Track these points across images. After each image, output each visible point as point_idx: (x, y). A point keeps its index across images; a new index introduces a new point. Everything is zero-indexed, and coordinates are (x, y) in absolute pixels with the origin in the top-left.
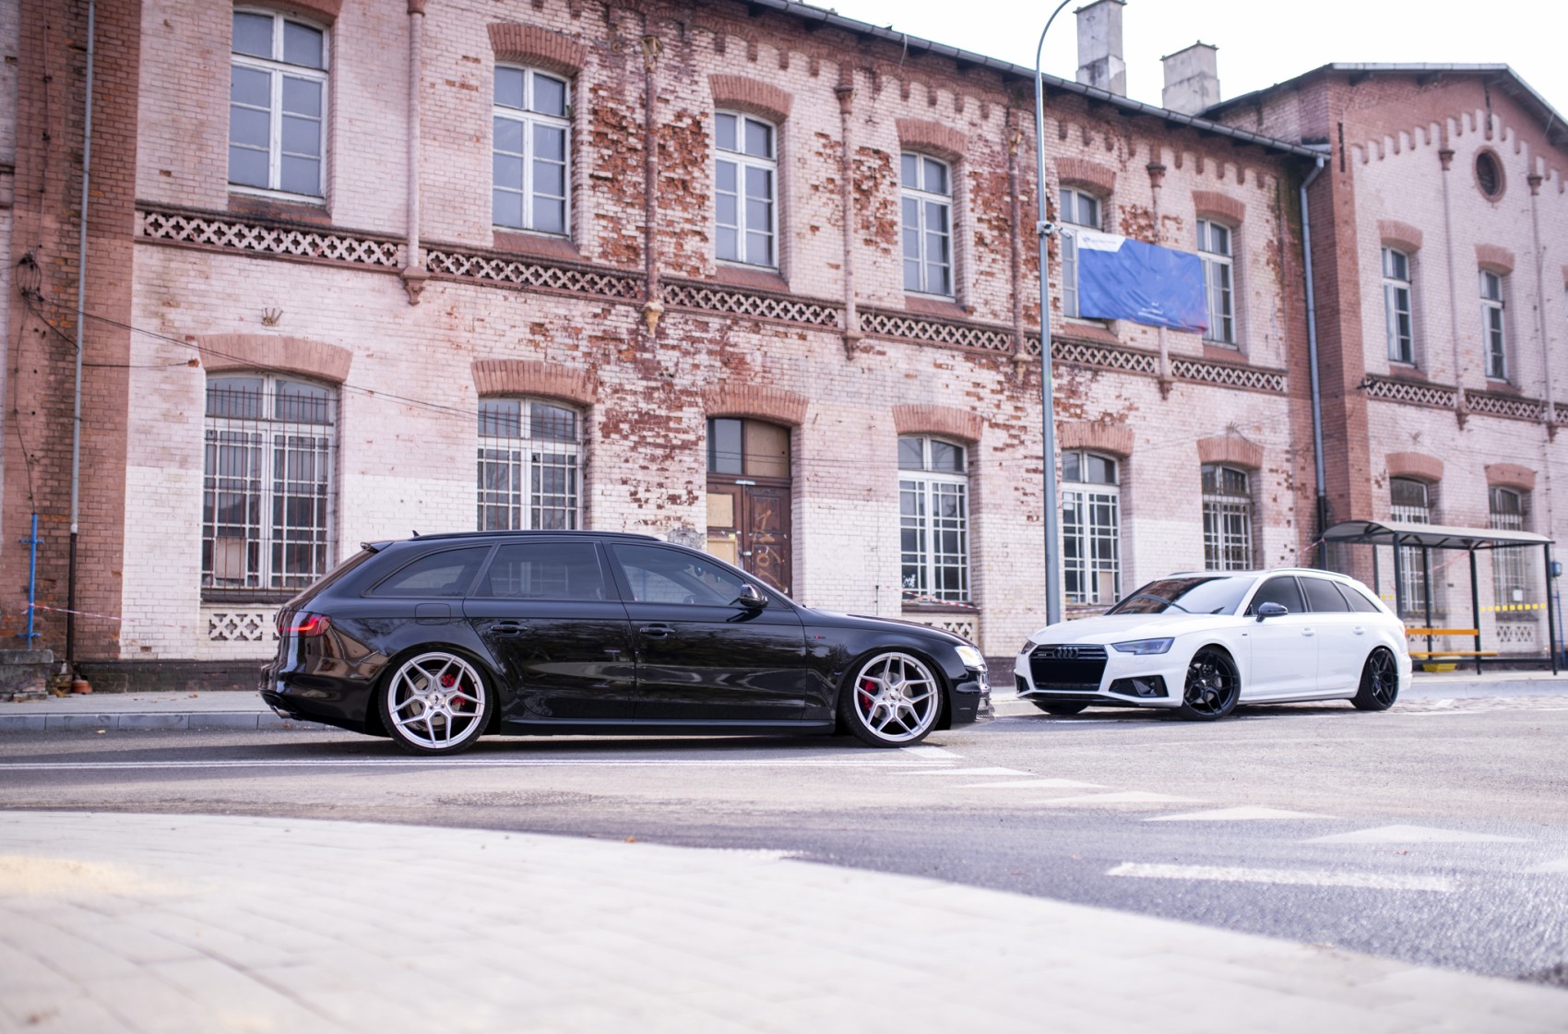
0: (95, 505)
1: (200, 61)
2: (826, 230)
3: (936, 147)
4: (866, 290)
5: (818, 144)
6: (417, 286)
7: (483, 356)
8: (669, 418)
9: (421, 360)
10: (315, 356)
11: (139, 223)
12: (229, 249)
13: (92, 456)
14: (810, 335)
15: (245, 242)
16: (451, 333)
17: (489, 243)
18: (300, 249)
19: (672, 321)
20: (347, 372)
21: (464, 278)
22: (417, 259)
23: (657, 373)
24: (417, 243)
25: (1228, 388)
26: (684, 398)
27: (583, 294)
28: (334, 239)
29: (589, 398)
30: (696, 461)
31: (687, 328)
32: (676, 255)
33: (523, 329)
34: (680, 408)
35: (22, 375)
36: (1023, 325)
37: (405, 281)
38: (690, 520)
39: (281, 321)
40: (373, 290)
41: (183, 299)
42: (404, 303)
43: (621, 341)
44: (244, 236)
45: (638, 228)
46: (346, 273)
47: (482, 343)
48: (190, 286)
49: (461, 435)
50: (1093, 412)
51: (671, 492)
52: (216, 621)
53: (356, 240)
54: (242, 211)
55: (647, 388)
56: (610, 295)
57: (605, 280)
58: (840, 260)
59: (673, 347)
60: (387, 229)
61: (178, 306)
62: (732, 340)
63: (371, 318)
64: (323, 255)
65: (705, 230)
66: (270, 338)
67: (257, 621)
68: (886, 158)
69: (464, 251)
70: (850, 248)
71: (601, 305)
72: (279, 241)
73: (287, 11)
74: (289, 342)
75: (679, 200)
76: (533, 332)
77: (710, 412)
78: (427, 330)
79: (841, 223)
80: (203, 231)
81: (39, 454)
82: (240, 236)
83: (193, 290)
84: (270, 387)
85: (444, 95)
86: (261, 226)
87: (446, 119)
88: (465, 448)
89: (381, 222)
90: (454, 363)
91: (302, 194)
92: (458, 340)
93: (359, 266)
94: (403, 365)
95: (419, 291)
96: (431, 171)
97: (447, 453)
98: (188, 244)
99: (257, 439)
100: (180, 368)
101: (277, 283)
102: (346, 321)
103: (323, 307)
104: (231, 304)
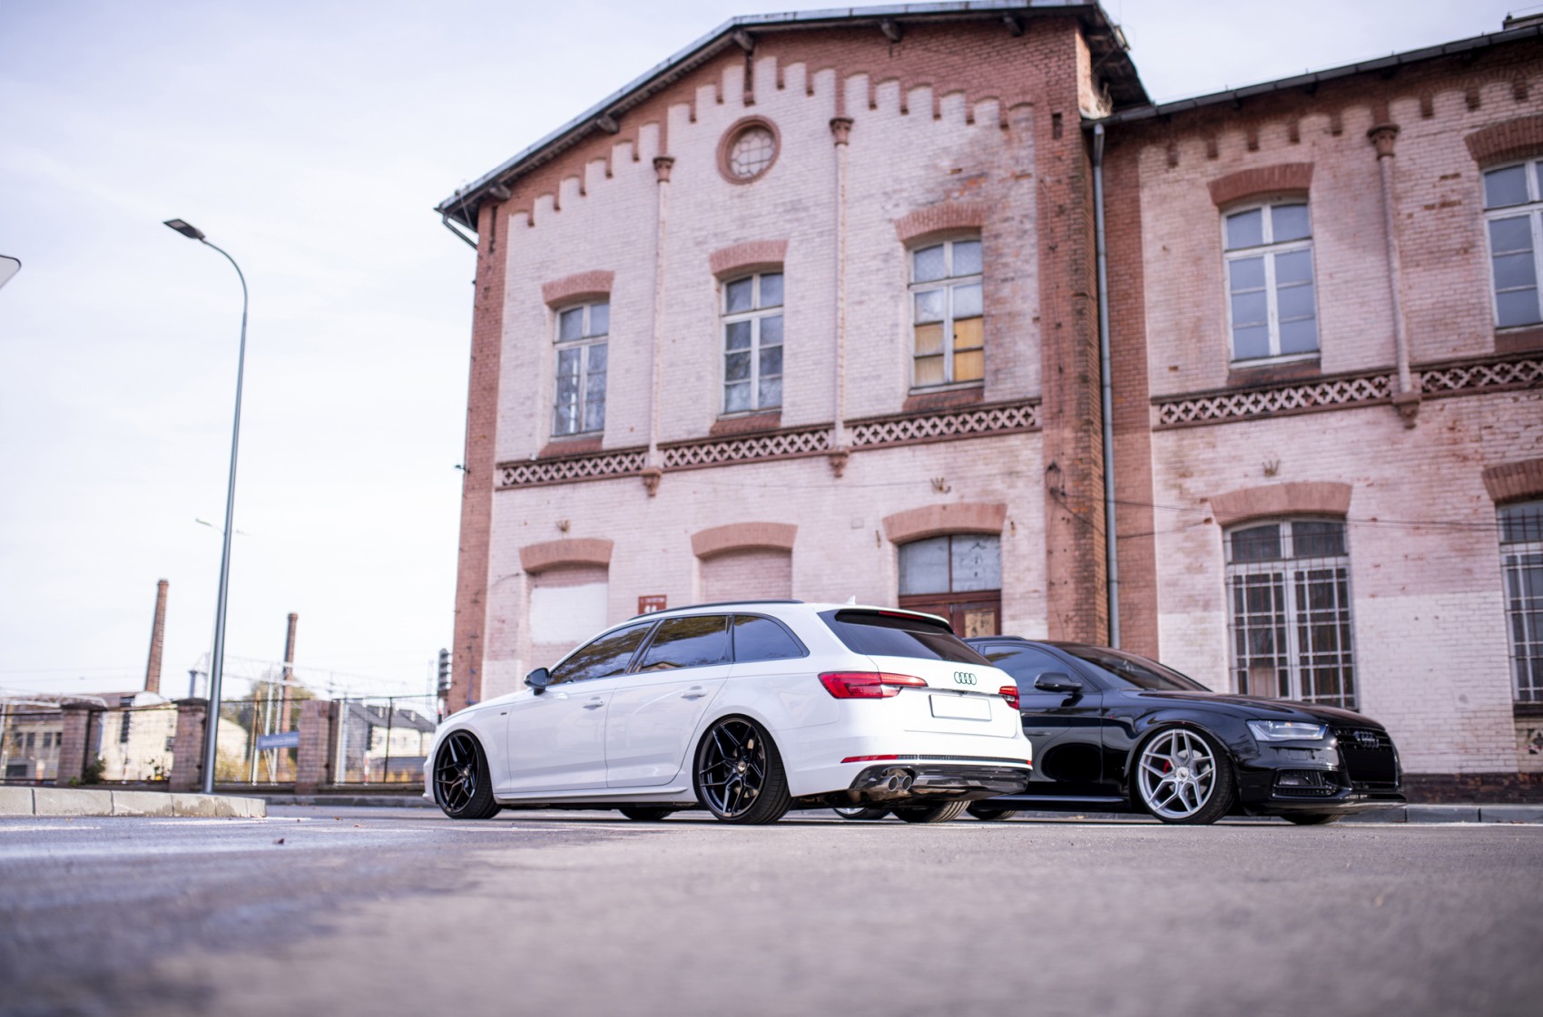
0: (1136, 649)
1: (1194, 268)
6: (1408, 410)
7: (1495, 461)
9: (1424, 479)
10: (1316, 495)
11: (1155, 415)
12: (1231, 419)
13: (1131, 610)
15: (1244, 409)
16: (1457, 447)
17: (1489, 349)
18: (1294, 403)
20: (1348, 504)
21: (1465, 390)
22: (1408, 383)
24: (1408, 369)
28: (1325, 386)
35: (1055, 554)
37: (1398, 406)
39: (1281, 470)
40: (1368, 423)
41: (1196, 468)
42: (1401, 429)
44: (1243, 404)
46: (1339, 414)
47: (1493, 450)
48: (1201, 457)
49: (1476, 546)
53: (1347, 381)
54: (1239, 384)
60: (1376, 363)
61: (1191, 475)
63: (1368, 450)
64: (1316, 403)
66: (1273, 487)
69: (1461, 364)
72: (1273, 400)
73: (1271, 199)
74: (1290, 488)
78: (1428, 449)
80: (1207, 409)
81: (1071, 614)
82: (1239, 404)
83: (1203, 460)
84: (1286, 530)
85: (1424, 221)
86: (1256, 392)
87: (1427, 242)
88: (1484, 558)
89: (1370, 359)
90: (1462, 476)
91: (1300, 353)
92: (1465, 452)
93: (1352, 405)
94: (1406, 488)
95: (1413, 414)
96: (1417, 297)
97: (1461, 566)
98: (1197, 422)
99: (1278, 577)
100: (1197, 527)
101: (1275, 438)
102: (1343, 458)
103: (1319, 450)
104: (1235, 464)
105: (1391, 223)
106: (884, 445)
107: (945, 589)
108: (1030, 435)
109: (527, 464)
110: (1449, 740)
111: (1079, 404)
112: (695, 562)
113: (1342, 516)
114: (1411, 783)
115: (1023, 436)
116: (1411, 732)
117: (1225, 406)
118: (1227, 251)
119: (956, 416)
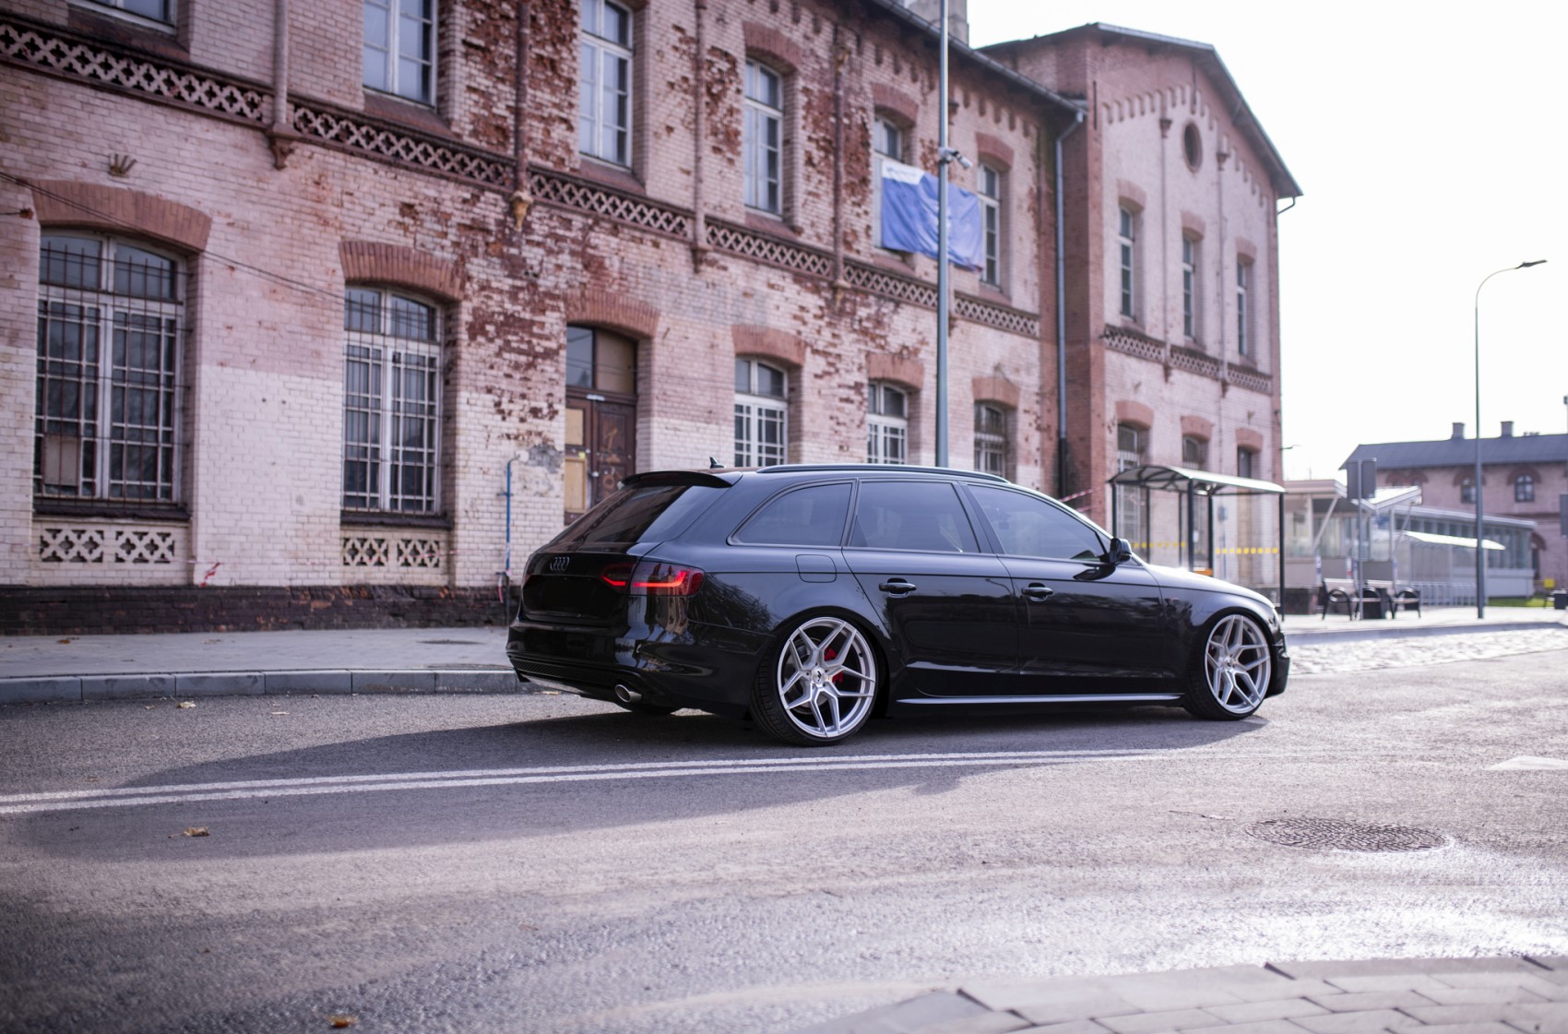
2: (680, 130)
3: (775, 57)
4: (713, 200)
5: (674, 37)
6: (280, 146)
7: (351, 235)
8: (532, 323)
9: (286, 234)
10: (169, 219)
12: (69, 76)
14: (663, 243)
15: (89, 69)
16: (320, 206)
17: (359, 105)
18: (153, 86)
19: (537, 214)
20: (205, 241)
21: (334, 143)
22: (283, 113)
23: (523, 272)
24: (284, 95)
25: (996, 328)
26: (548, 301)
27: (453, 175)
28: (193, 79)
29: (457, 294)
30: (557, 371)
31: (553, 224)
32: (543, 142)
33: (392, 209)
34: (543, 312)
36: (842, 251)
37: (268, 136)
38: (550, 436)
39: (131, 173)
40: (235, 146)
41: (15, 132)
42: (268, 166)
43: (488, 232)
44: (87, 61)
45: (508, 107)
46: (205, 123)
47: (350, 220)
48: (23, 116)
49: (327, 327)
50: (894, 343)
51: (534, 404)
52: (48, 537)
53: (217, 83)
54: (86, 30)
55: (513, 287)
56: (479, 179)
57: (475, 163)
58: (690, 166)
59: (539, 244)
60: (251, 74)
61: (8, 140)
62: (594, 241)
63: (233, 179)
64: (179, 97)
65: (571, 118)
67: (97, 538)
68: (733, 62)
69: (334, 111)
70: (701, 154)
71: (471, 189)
72: (128, 73)
74: (140, 199)
75: (548, 82)
76: (403, 214)
77: (571, 318)
78: (294, 200)
79: (692, 126)
80: (37, 48)
82: (83, 60)
83: (26, 122)
84: (110, 253)
86: (108, 52)
88: (332, 341)
89: (244, 66)
90: (321, 241)
91: (144, 17)
92: (326, 215)
93: (218, 116)
94: (267, 239)
95: (284, 153)
97: (312, 346)
98: (21, 62)
99: (95, 314)
100: (10, 219)
101: (125, 125)
102: (205, 180)
103: (179, 160)
104: (72, 144)
110: (282, 547)
113: (197, 254)
116: (247, 536)
117: (64, 55)
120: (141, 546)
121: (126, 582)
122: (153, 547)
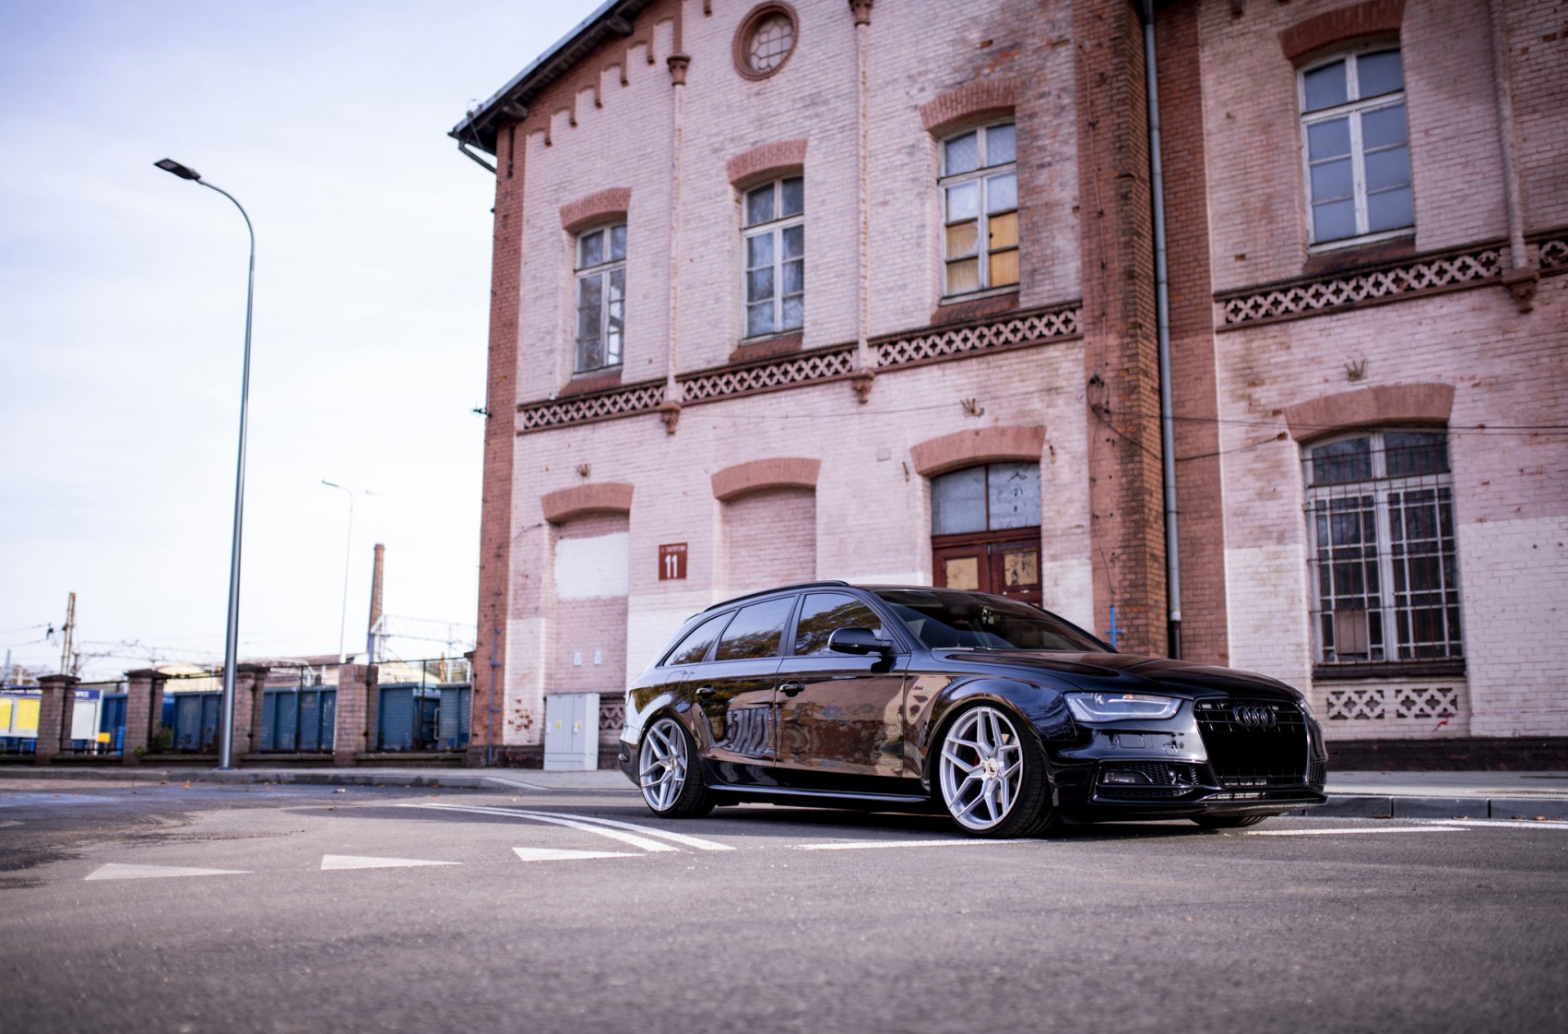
0: (1199, 592)
1: (1263, 137)
6: (1522, 290)
9: (1544, 374)
10: (1411, 400)
11: (1218, 314)
12: (1309, 314)
13: (1192, 547)
15: (1323, 301)
18: (1383, 290)
20: (1450, 410)
22: (1522, 256)
24: (1522, 240)
28: (1420, 267)
35: (1099, 482)
37: (1509, 286)
39: (1368, 372)
40: (1474, 309)
41: (1268, 375)
42: (1514, 314)
44: (1322, 295)
46: (1438, 301)
48: (1273, 361)
52: (1333, 699)
53: (1447, 260)
54: (1317, 270)
60: (1483, 235)
61: (1262, 383)
63: (1473, 342)
64: (1409, 288)
66: (1359, 393)
67: (1377, 697)
72: (1358, 288)
73: (1357, 46)
74: (1379, 392)
78: (1548, 337)
80: (1280, 303)
81: (1118, 551)
82: (1317, 295)
83: (1276, 364)
84: (1377, 444)
85: (1543, 55)
86: (1338, 279)
87: (1547, 81)
89: (1475, 231)
91: (1393, 230)
93: (1454, 288)
94: (1520, 387)
95: (1529, 295)
96: (1534, 150)
98: (1268, 320)
99: (1368, 501)
100: (1269, 444)
101: (1360, 333)
102: (1443, 354)
103: (1414, 345)
104: (1314, 367)
105: (1501, 61)
106: (912, 365)
107: (983, 528)
108: (1071, 344)
109: (547, 404)
111: (1125, 305)
112: (716, 506)
113: (1443, 424)
114: (1529, 748)
115: (1062, 346)
116: (1529, 685)
117: (1301, 299)
118: (1304, 114)
119: (989, 326)
120: (1420, 702)
121: (1408, 736)
122: (1432, 702)
